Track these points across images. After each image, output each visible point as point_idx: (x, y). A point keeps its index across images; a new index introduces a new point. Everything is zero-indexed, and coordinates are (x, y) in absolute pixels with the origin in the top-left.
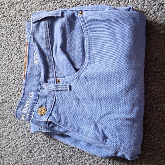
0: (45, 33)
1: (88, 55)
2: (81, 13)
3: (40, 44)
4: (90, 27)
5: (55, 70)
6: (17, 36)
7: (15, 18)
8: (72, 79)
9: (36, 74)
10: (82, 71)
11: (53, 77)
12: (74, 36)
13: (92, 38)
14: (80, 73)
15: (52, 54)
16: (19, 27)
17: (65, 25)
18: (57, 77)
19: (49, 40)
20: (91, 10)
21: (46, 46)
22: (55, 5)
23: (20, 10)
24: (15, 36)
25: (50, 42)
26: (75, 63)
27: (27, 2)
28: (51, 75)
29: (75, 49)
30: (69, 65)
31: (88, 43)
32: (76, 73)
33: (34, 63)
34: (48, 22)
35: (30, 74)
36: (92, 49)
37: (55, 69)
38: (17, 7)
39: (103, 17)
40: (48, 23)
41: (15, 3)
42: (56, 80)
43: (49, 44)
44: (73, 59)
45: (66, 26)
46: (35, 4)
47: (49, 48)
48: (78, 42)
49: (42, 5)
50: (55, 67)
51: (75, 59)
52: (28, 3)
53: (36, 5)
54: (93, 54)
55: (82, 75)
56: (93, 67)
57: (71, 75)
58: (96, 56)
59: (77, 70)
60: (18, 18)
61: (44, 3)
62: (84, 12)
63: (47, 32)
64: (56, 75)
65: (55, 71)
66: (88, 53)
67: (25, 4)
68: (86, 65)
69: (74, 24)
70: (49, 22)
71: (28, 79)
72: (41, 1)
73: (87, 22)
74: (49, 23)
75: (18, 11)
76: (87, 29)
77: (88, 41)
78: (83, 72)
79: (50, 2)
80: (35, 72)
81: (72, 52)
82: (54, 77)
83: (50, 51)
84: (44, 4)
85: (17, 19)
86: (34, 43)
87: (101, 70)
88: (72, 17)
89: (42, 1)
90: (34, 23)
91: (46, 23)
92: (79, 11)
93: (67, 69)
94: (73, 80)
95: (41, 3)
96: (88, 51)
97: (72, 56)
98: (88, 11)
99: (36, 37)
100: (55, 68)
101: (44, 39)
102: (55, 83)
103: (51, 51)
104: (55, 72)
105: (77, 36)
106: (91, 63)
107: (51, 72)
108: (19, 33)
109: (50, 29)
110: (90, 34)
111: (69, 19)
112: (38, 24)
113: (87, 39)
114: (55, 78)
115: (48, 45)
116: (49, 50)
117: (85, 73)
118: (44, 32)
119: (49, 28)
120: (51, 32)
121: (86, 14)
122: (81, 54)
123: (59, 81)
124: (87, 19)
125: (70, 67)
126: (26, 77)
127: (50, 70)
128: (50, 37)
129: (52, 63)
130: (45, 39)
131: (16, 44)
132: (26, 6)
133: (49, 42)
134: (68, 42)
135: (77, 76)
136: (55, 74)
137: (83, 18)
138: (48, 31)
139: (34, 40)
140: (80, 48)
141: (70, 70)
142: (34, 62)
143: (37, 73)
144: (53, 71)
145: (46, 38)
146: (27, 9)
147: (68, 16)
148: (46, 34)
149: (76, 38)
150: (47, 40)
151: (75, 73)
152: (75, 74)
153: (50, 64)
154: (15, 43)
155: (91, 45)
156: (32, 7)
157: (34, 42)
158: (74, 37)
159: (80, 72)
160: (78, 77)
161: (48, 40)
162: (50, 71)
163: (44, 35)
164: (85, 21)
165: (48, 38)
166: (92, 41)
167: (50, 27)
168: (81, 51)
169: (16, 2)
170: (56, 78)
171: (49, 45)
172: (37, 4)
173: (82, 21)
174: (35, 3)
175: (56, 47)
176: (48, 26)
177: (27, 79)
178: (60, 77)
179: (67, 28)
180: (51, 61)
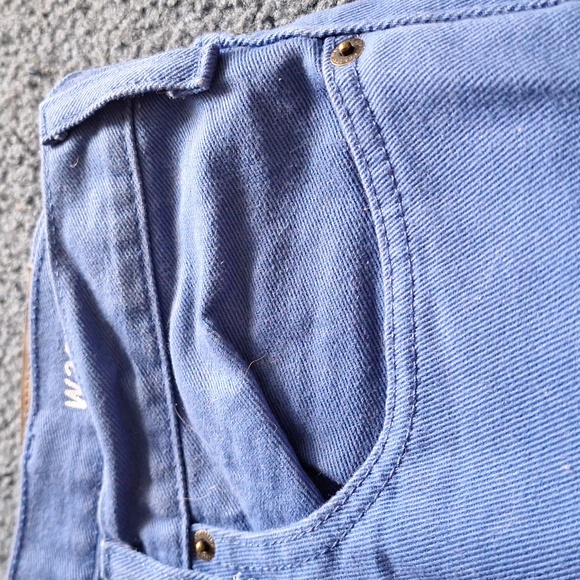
0: (119, 207)
1: (403, 376)
2: (349, 51)
3: (93, 286)
4: (413, 160)
5: (183, 464)
6: (20, 225)
7: (13, 124)
8: (284, 553)
9: (78, 477)
10: (355, 503)
11: (172, 512)
12: (303, 230)
13: (431, 245)
14: (344, 518)
15: (162, 353)
16: (30, 171)
17: (234, 149)
18: (195, 513)
19: (147, 258)
20: (425, 15)
21: (126, 296)
22: (211, 26)
23: (38, 73)
24: (14, 224)
25: (148, 271)
26: (310, 428)
27: (69, 23)
28: (157, 497)
29: (307, 323)
30: (265, 443)
31: (399, 286)
32: (315, 515)
33: (68, 403)
34: (134, 132)
35: (44, 474)
36: (430, 330)
37: (182, 456)
38: (22, 57)
39: (524, 69)
40: (135, 140)
41: (13, 34)
42: (191, 534)
43: (144, 281)
44: (295, 399)
45: (245, 153)
46: (109, 32)
47: (148, 308)
48: (329, 273)
49: (144, 32)
50: (185, 441)
51: (308, 401)
52: (73, 26)
53: (112, 36)
54: (439, 375)
55: (354, 536)
56: (446, 486)
57: (282, 521)
58: (466, 394)
59: (321, 486)
60: (26, 118)
61: (153, 16)
62: (371, 43)
63: (132, 199)
64: (187, 503)
65: (184, 472)
66: (401, 360)
67: (60, 35)
68: (386, 459)
69: (301, 135)
70: (141, 133)
71: (37, 507)
72: (138, 8)
73: (393, 114)
74: (142, 141)
75: (26, 80)
76: (392, 172)
77: (400, 269)
78: (362, 511)
79: (183, 9)
80: (73, 463)
81: (292, 347)
82: (178, 515)
83: (152, 329)
84: (151, 27)
85: (22, 125)
86: (56, 278)
87: (505, 527)
88: (281, 85)
89: (144, 11)
90: (53, 143)
91: (122, 138)
92: (335, 35)
93: (255, 474)
94: (297, 562)
95: (136, 21)
96: (400, 346)
97: (288, 372)
98: (400, 29)
99: (67, 235)
100: (181, 450)
101: (113, 250)
102: (185, 557)
103: (158, 330)
104: (185, 480)
105: (325, 230)
106: (424, 445)
107: (162, 478)
108: (30, 207)
109: (149, 179)
110: (417, 214)
111: (258, 103)
112: (80, 153)
113: (396, 251)
114: (184, 522)
115: (138, 287)
116: (144, 324)
117: (379, 530)
118: (110, 202)
119: (141, 172)
120: (155, 203)
121: (383, 53)
122: (352, 367)
123: (208, 549)
124: (389, 91)
125: (273, 465)
126: (26, 493)
127: (156, 464)
128: (150, 233)
129: (165, 410)
130: (122, 247)
131: (18, 270)
132: (66, 46)
133: (142, 268)
134: (260, 271)
135: (322, 538)
136: (186, 495)
137: (360, 90)
138: (139, 198)
139: (54, 257)
140: (349, 321)
141: (275, 479)
142: (68, 399)
143: (82, 472)
144: (171, 468)
145: (128, 242)
146: (70, 65)
147: (257, 79)
148: (127, 214)
149: (314, 240)
150: (128, 255)
151: (307, 512)
152: (306, 521)
153: (151, 419)
154: (16, 264)
155: (427, 301)
156: (92, 47)
157: (54, 268)
158: (303, 237)
159: (339, 507)
160: (331, 551)
161: (141, 259)
162: (153, 471)
163: (112, 220)
164: (378, 112)
165: (137, 241)
166: (433, 270)
167: (148, 167)
168: (351, 346)
169: (16, 28)
170: (192, 520)
171: (146, 291)
172: (117, 28)
173: (356, 109)
174: (109, 26)
175: (189, 305)
176: (132, 160)
177: (31, 507)
178: (217, 521)
179: (253, 172)
180: (155, 399)
